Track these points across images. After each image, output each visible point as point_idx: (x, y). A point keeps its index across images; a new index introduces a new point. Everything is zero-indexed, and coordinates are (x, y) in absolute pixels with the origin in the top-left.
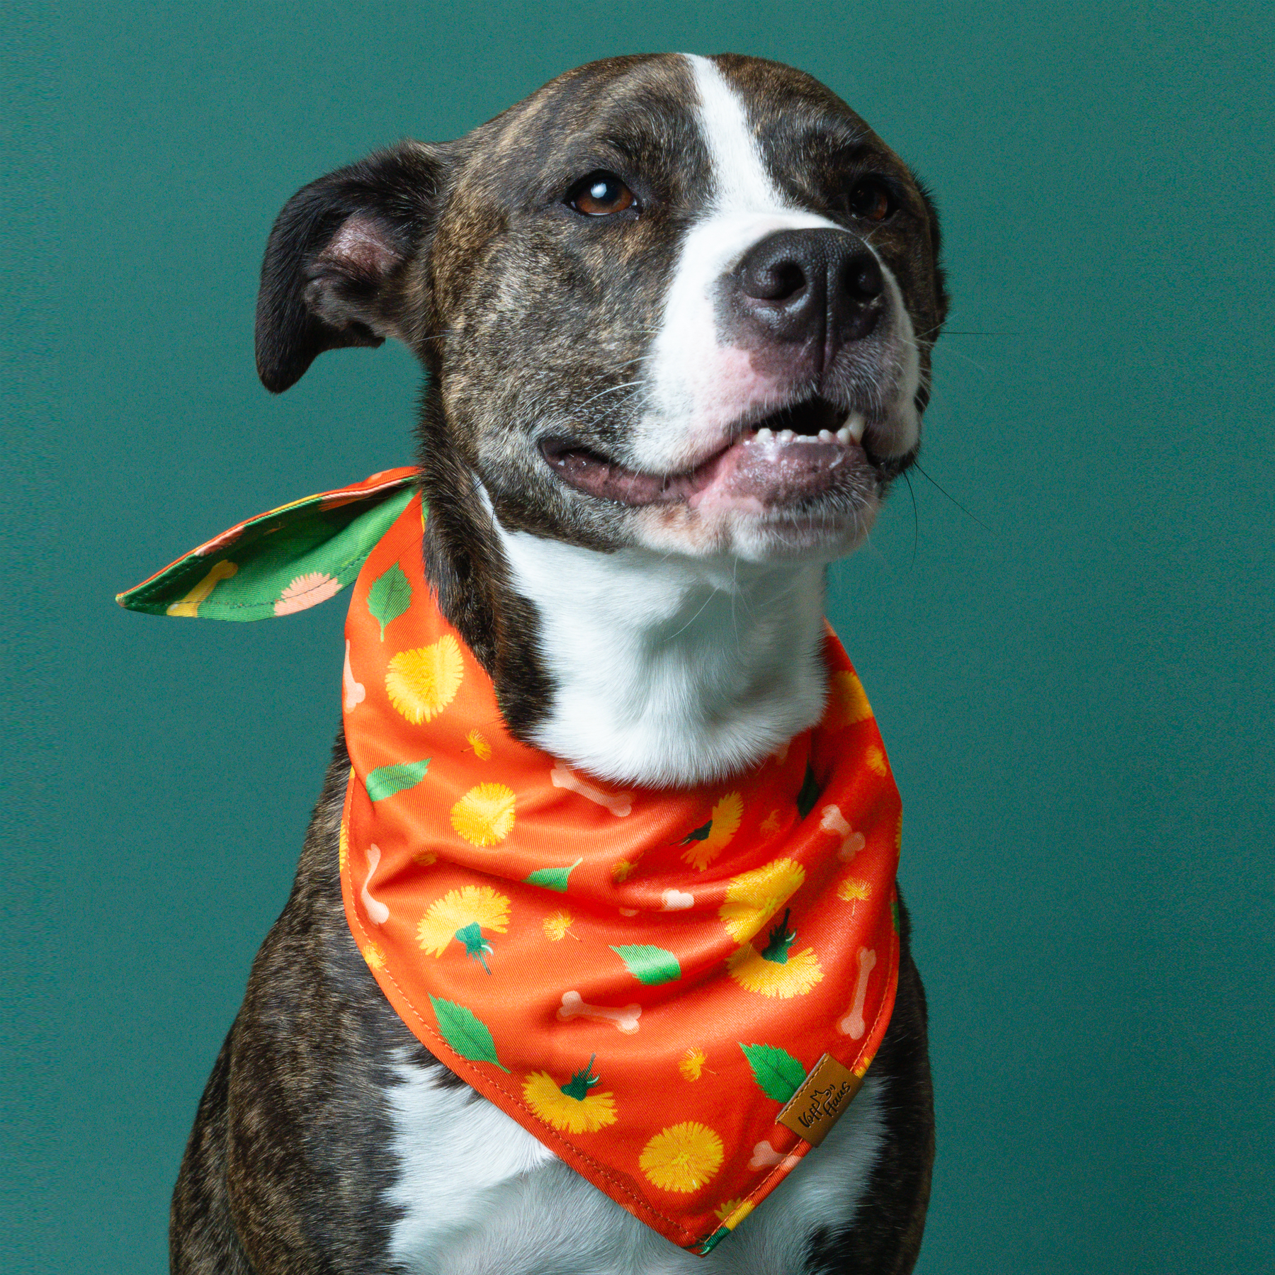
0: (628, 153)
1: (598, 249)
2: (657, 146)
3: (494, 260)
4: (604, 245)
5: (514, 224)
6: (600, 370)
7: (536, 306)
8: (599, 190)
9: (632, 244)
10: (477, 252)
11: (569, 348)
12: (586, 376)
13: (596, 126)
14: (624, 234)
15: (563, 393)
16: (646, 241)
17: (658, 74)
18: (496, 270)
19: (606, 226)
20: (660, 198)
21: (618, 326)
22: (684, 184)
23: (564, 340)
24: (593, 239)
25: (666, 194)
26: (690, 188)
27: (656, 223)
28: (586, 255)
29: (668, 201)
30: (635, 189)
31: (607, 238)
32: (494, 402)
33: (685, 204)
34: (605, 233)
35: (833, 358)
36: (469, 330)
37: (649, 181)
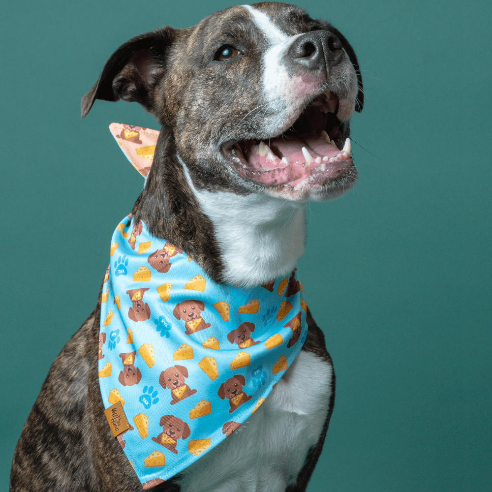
0: (233, 37)
1: (231, 71)
2: (242, 32)
3: (192, 87)
4: (232, 69)
5: (197, 73)
6: (241, 110)
7: (212, 99)
8: (226, 52)
9: (243, 66)
10: (185, 87)
11: (228, 108)
12: (236, 114)
13: (218, 32)
14: (239, 63)
15: (229, 124)
16: (247, 64)
17: (236, 10)
18: (194, 91)
19: (231, 63)
20: (249, 48)
21: (245, 94)
22: (255, 41)
23: (225, 106)
24: (228, 68)
25: (250, 46)
26: (258, 42)
27: (250, 57)
28: (226, 74)
29: (252, 48)
30: (239, 48)
31: (233, 66)
32: (201, 137)
33: (259, 47)
34: (232, 65)
35: (330, 71)
36: (187, 116)
37: (243, 44)
